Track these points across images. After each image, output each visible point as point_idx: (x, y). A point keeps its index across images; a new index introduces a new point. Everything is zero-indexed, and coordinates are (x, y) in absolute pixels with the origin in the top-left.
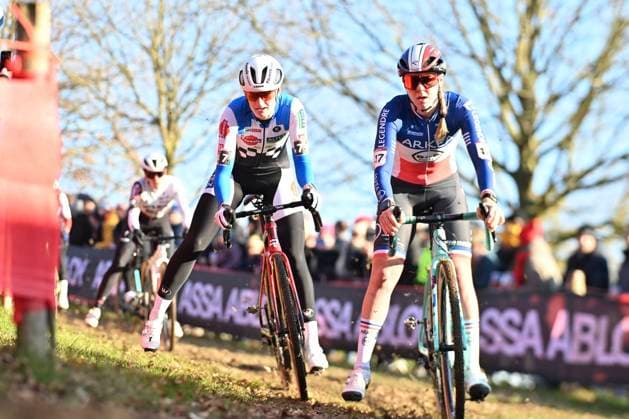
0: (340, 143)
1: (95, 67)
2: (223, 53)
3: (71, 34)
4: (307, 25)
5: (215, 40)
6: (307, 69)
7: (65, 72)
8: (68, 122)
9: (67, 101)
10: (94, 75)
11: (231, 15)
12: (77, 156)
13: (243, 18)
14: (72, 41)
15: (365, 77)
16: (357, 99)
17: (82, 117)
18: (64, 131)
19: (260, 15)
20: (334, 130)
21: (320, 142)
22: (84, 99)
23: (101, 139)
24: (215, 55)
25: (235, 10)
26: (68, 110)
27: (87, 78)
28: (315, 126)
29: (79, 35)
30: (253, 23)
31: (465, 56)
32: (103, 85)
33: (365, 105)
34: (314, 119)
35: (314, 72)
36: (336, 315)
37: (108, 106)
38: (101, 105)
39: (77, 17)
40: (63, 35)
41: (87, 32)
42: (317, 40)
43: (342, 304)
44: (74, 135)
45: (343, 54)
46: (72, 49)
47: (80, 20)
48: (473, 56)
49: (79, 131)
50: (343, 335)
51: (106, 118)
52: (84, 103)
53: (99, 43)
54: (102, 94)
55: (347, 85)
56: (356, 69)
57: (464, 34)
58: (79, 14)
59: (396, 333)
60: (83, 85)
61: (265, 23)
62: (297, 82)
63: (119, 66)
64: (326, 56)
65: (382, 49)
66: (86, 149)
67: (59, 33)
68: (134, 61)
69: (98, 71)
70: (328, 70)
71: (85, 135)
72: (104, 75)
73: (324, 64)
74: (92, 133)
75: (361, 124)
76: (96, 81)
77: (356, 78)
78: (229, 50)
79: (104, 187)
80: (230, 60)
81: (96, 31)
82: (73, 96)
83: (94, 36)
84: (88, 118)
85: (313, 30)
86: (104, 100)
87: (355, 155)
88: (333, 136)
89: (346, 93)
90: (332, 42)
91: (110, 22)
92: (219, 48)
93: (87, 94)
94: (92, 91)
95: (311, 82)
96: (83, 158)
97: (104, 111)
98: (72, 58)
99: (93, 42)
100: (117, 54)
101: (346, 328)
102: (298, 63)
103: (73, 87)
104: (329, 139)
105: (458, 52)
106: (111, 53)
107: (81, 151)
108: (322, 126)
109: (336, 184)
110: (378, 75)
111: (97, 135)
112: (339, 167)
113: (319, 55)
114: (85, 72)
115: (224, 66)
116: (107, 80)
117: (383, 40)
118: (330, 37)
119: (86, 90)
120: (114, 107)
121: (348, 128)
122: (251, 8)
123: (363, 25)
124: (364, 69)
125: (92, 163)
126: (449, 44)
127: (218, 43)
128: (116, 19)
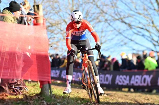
0: (122, 35)
1: (57, 20)
2: (90, 14)
3: (50, 13)
4: (111, 5)
5: (87, 11)
6: (112, 17)
7: (49, 22)
8: (51, 36)
9: (51, 30)
11: (91, 4)
12: (54, 44)
13: (94, 5)
14: (51, 15)
15: (128, 17)
16: (125, 23)
18: (50, 38)
19: (99, 4)
20: (120, 31)
21: (117, 35)
22: (55, 29)
23: (60, 39)
24: (88, 15)
25: (92, 3)
26: (51, 32)
27: (55, 23)
28: (115, 31)
29: (52, 13)
30: (97, 6)
31: (153, 9)
32: (59, 25)
33: (128, 24)
34: (115, 29)
35: (114, 17)
36: (125, 79)
37: (61, 31)
38: (59, 30)
39: (51, 8)
40: (48, 13)
41: (54, 12)
42: (114, 9)
43: (126, 76)
44: (53, 39)
45: (121, 12)
46: (51, 16)
47: (52, 9)
48: (155, 10)
49: (54, 37)
50: (127, 84)
51: (61, 34)
52: (54, 30)
53: (57, 14)
54: (59, 27)
55: (123, 20)
56: (124, 15)
57: (152, 4)
58: (52, 7)
59: (141, 82)
60: (55, 26)
61: (100, 6)
62: (110, 20)
63: (63, 20)
64: (116, 13)
65: (131, 10)
66: (57, 42)
68: (67, 18)
69: (58, 22)
70: (118, 16)
71: (56, 38)
72: (59, 22)
73: (116, 15)
74: (58, 38)
75: (127, 29)
76: (58, 24)
77: (125, 18)
78: (91, 13)
79: (62, 51)
80: (92, 16)
81: (56, 11)
82: (52, 29)
83: (56, 13)
84: (56, 34)
85: (113, 6)
86: (60, 29)
87: (126, 37)
88: (120, 33)
89: (123, 22)
90: (118, 9)
91: (60, 9)
92: (89, 13)
93: (56, 28)
94: (57, 27)
95: (113, 20)
96: (56, 44)
98: (51, 19)
99: (56, 14)
100: (62, 17)
101: (128, 82)
102: (110, 15)
103: (52, 26)
104: (119, 34)
105: (151, 9)
106: (61, 17)
107: (55, 43)
108: (117, 31)
109: (122, 45)
110: (131, 17)
112: (122, 41)
113: (115, 13)
115: (90, 18)
118: (117, 7)
119: (55, 27)
120: (63, 31)
121: (124, 31)
122: (96, 2)
123: (126, 4)
124: (127, 15)
126: (149, 7)
128: (61, 8)
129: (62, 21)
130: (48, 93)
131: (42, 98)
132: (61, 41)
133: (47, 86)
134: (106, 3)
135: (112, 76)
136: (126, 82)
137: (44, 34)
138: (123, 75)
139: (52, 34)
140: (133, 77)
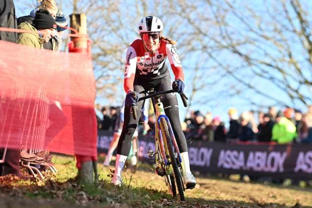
1: (115, 45)
2: (175, 36)
3: (102, 30)
4: (214, 20)
5: (171, 30)
6: (216, 41)
7: (99, 47)
8: (103, 72)
9: (102, 62)
10: (114, 48)
11: (178, 17)
12: (108, 88)
13: (184, 18)
14: (103, 33)
15: (244, 43)
16: (240, 54)
17: (110, 69)
18: (101, 77)
19: (192, 16)
20: (230, 69)
21: (223, 76)
22: (110, 60)
23: (120, 79)
25: (180, 14)
26: (103, 66)
27: (111, 50)
28: (220, 68)
29: (106, 30)
30: (189, 20)
31: (291, 31)
32: (118, 53)
33: (244, 57)
34: (220, 65)
35: (219, 42)
36: (237, 158)
37: (122, 63)
38: (118, 63)
39: (104, 21)
40: (99, 30)
41: (110, 28)
42: (220, 26)
43: (239, 152)
44: (106, 78)
45: (233, 33)
46: (103, 37)
47: (107, 23)
48: (294, 31)
49: (108, 76)
50: (241, 168)
51: (121, 69)
52: (109, 62)
53: (116, 33)
54: (119, 58)
56: (239, 40)
57: (290, 20)
58: (106, 19)
59: (266, 165)
60: (110, 54)
61: (195, 20)
62: (211, 48)
63: (126, 44)
64: (224, 34)
65: (251, 30)
66: (113, 84)
67: (97, 29)
69: (116, 47)
70: (226, 41)
72: (119, 48)
73: (224, 38)
74: (115, 77)
75: (243, 66)
76: (115, 52)
77: (239, 44)
78: (178, 34)
80: (179, 38)
81: (114, 28)
82: (107, 58)
83: (113, 30)
84: (112, 70)
85: (218, 22)
86: (120, 60)
87: (240, 81)
88: (230, 72)
89: (236, 52)
90: (228, 28)
91: (121, 24)
92: (173, 33)
94: (114, 56)
95: (218, 47)
96: (111, 89)
97: (119, 66)
98: (103, 41)
99: (113, 33)
100: (125, 38)
101: (242, 164)
102: (212, 39)
103: (105, 55)
104: (228, 74)
105: (287, 29)
106: (122, 38)
107: (110, 86)
108: (224, 68)
109: (232, 96)
110: (250, 43)
111: (118, 77)
112: (233, 87)
113: (221, 34)
114: (109, 47)
116: (120, 51)
117: (251, 25)
118: (226, 24)
119: (111, 56)
121: (237, 68)
122: (188, 13)
123: (242, 19)
124: (243, 40)
125: (115, 90)
126: (284, 26)
127: (173, 30)
128: (123, 21)
130: (90, 177)
131: (79, 187)
133: (89, 164)
134: (206, 16)
135: (211, 151)
136: (239, 164)
137: (88, 69)
138: (232, 150)
139: (105, 69)
140: (251, 155)
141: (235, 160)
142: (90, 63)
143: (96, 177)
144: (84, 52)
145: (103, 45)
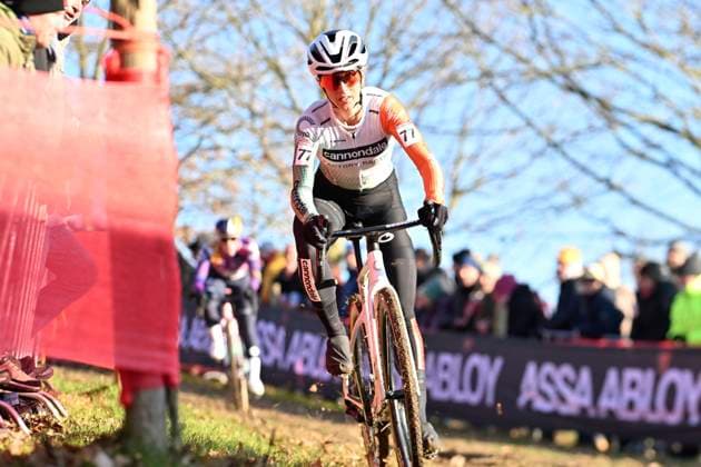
0: (564, 154)
1: (236, 61)
2: (405, 39)
3: (202, 20)
5: (392, 25)
6: (520, 59)
7: (192, 68)
8: (201, 138)
9: (200, 110)
10: (234, 73)
12: (214, 182)
14: (204, 29)
15: (597, 65)
16: (584, 95)
17: (221, 130)
18: (195, 150)
20: (557, 137)
21: (537, 155)
22: (221, 105)
23: (248, 159)
24: (395, 42)
26: (201, 120)
27: (226, 76)
28: (530, 133)
29: (212, 20)
32: (246, 87)
33: (597, 104)
34: (529, 124)
35: (526, 61)
36: (571, 384)
37: (253, 115)
38: (245, 113)
40: (191, 20)
41: (223, 16)
42: (530, 18)
43: (577, 369)
44: (211, 154)
45: (565, 36)
46: (202, 40)
49: (216, 148)
50: (584, 410)
51: (253, 130)
52: (220, 111)
53: (239, 29)
54: (246, 99)
55: (572, 77)
56: (583, 55)
59: (653, 407)
60: (222, 87)
62: (504, 75)
63: (267, 59)
64: (542, 39)
65: (618, 30)
66: (229, 172)
67: (186, 17)
68: (287, 52)
69: (240, 68)
70: (547, 58)
71: (225, 153)
72: (247, 72)
73: (540, 48)
74: (234, 151)
75: (591, 128)
76: (236, 82)
77: (580, 68)
78: (413, 36)
79: (253, 222)
80: (415, 47)
81: (235, 14)
83: (232, 20)
84: (227, 132)
85: (525, 4)
86: (249, 107)
87: (584, 169)
88: (555, 146)
89: (572, 88)
90: (550, 21)
92: (401, 32)
93: (225, 101)
94: (231, 95)
95: (523, 74)
96: (223, 184)
97: (248, 121)
98: (203, 52)
99: (232, 28)
100: (264, 44)
101: (586, 401)
102: (508, 51)
103: (208, 90)
104: (550, 150)
106: (256, 44)
107: (220, 176)
108: (539, 133)
109: (559, 210)
110: (612, 63)
111: (242, 153)
112: (564, 186)
113: (533, 38)
114: (220, 68)
115: (407, 57)
116: (250, 79)
117: (617, 16)
118: (547, 12)
119: (225, 94)
120: (262, 115)
121: (576, 134)
124: (593, 56)
125: (235, 190)
127: (399, 26)
129: (263, 66)
130: (157, 432)
132: (250, 171)
135: (499, 363)
136: (576, 401)
137: (156, 130)
138: (558, 364)
139: (205, 131)
140: (612, 376)
141: (566, 391)
142: (165, 114)
143: (176, 431)
144: (147, 82)
145: (200, 61)
